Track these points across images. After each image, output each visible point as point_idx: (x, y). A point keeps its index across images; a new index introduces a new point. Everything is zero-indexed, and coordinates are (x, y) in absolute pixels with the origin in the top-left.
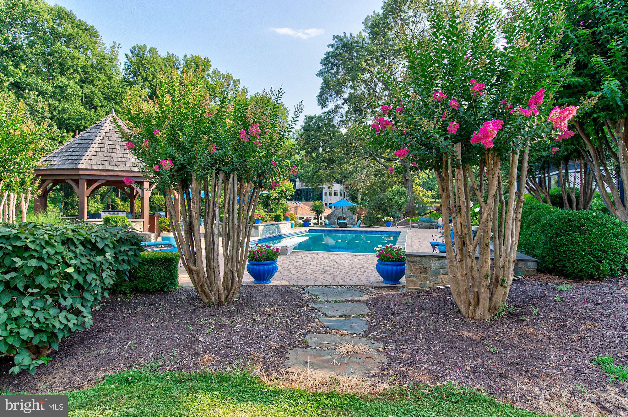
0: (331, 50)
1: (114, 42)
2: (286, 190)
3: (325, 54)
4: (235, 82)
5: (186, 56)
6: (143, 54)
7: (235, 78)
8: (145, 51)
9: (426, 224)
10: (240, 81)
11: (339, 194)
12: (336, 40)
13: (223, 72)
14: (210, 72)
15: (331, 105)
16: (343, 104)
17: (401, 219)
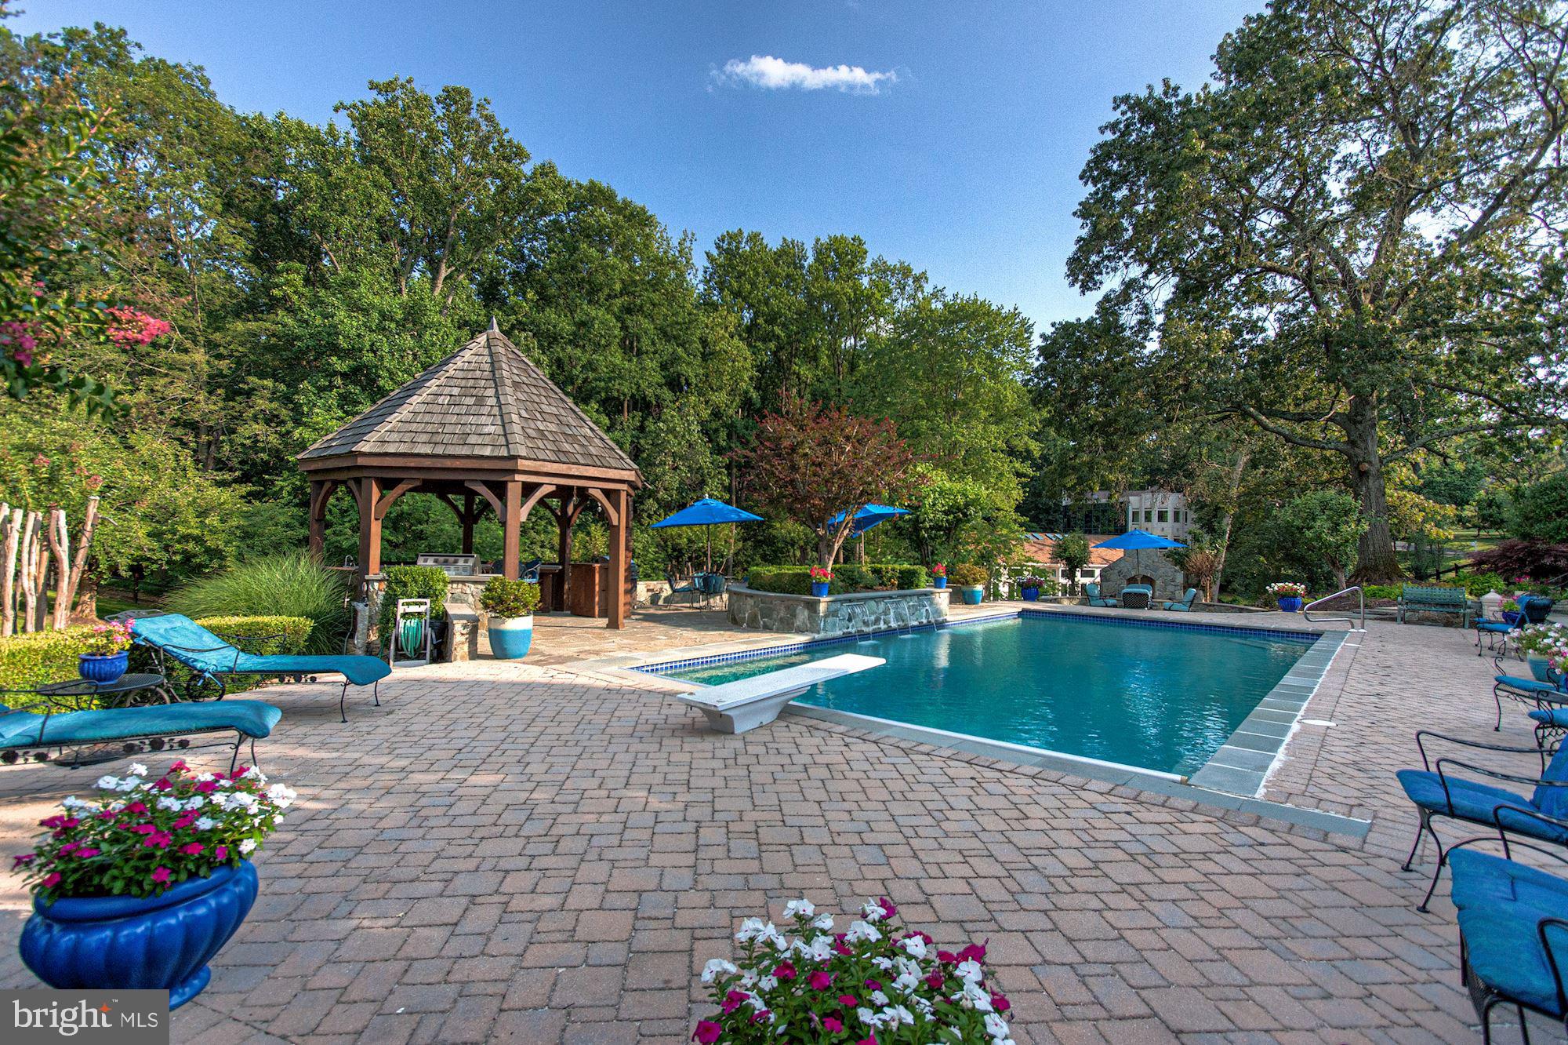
0: (1109, 136)
1: (685, 232)
2: (967, 505)
3: (1093, 151)
4: (917, 279)
5: (818, 240)
6: (738, 248)
7: (916, 271)
8: (740, 242)
9: (1433, 613)
10: (928, 275)
11: (1170, 516)
12: (1124, 107)
13: (892, 261)
14: (867, 264)
15: (1111, 283)
16: (1145, 275)
17: (1337, 588)
